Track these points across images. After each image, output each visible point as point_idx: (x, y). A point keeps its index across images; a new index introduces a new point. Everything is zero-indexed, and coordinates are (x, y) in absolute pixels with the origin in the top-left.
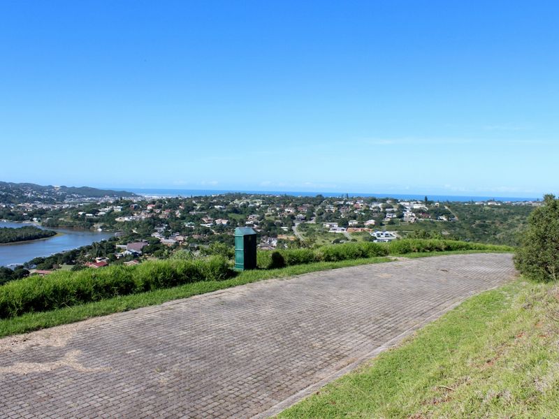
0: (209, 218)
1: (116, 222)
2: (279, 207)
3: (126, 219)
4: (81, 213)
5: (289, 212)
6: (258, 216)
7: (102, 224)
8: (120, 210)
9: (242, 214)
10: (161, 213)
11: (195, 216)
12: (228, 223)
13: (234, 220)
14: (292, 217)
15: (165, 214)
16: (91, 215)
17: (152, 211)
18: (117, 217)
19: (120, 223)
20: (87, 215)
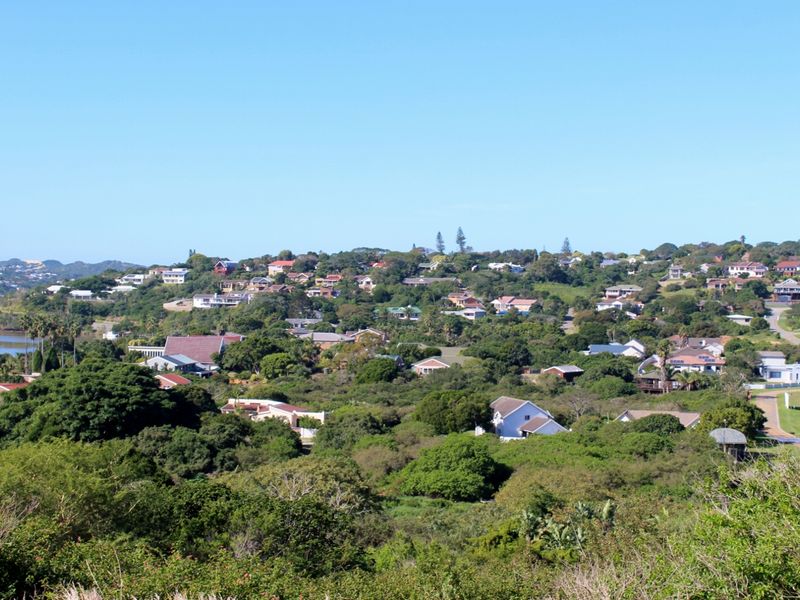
0: (471, 295)
1: (166, 313)
2: (711, 262)
3: (198, 303)
4: (55, 289)
5: (745, 276)
6: (637, 289)
7: (120, 320)
8: (181, 280)
9: (580, 284)
10: (311, 284)
11: (422, 287)
12: (536, 308)
13: (556, 299)
14: (761, 291)
15: (322, 288)
16: (88, 293)
17: (281, 278)
18: (171, 297)
19: (176, 314)
20: (74, 293)
